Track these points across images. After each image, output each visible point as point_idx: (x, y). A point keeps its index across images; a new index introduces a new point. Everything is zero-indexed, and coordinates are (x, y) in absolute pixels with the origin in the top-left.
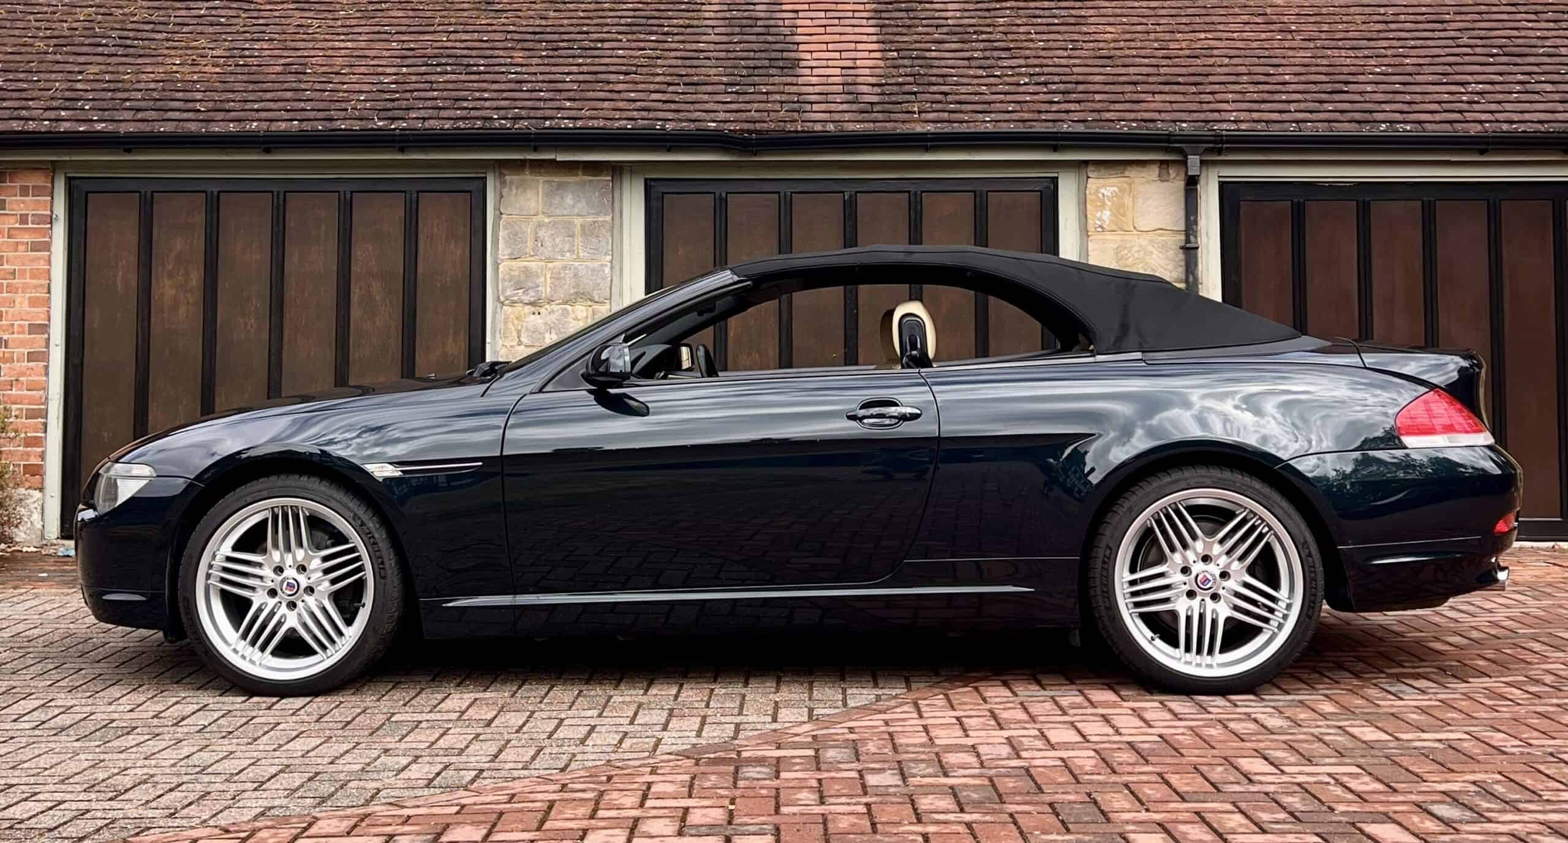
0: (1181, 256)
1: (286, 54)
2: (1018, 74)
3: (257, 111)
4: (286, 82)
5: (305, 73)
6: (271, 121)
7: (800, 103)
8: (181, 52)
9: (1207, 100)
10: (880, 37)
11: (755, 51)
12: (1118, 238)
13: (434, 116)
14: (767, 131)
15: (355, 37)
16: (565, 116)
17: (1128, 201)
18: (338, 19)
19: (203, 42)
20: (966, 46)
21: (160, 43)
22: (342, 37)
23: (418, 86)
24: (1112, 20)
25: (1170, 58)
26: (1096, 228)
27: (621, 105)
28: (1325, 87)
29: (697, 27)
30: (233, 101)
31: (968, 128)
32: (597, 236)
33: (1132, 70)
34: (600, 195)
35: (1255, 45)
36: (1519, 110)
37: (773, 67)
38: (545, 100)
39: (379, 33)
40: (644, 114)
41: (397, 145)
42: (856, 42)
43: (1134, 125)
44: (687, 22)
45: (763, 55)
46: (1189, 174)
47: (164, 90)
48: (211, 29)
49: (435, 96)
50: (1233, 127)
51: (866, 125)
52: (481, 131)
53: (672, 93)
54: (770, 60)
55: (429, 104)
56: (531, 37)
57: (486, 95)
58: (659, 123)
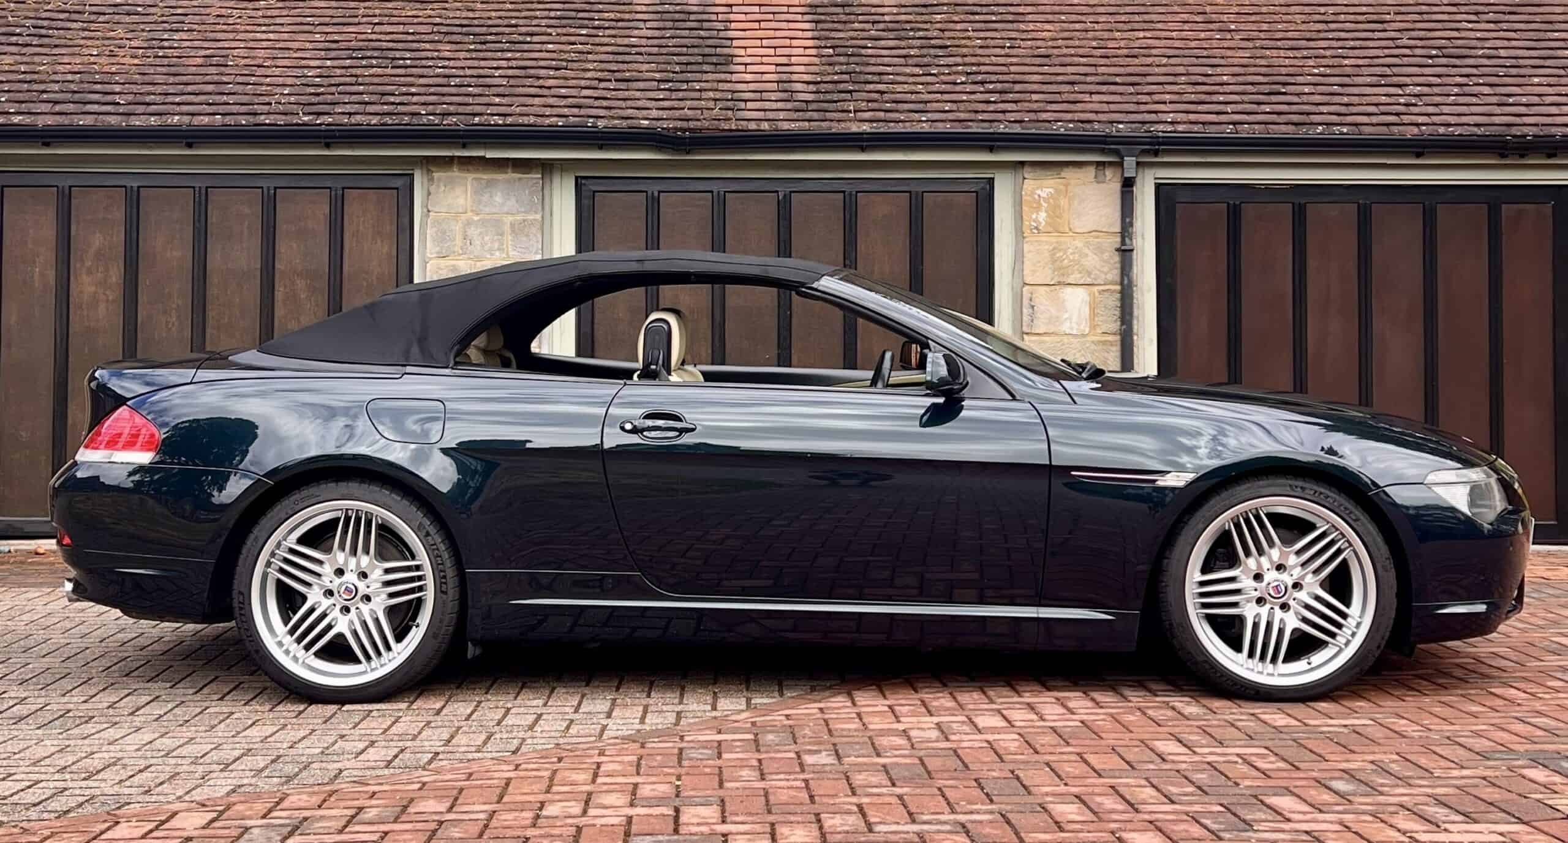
0: (1117, 258)
1: (206, 44)
2: (955, 73)
3: (179, 104)
4: (207, 75)
5: (227, 66)
6: (193, 114)
7: (734, 101)
8: (98, 42)
9: (1144, 101)
10: (816, 33)
11: (688, 47)
12: (1054, 240)
13: (360, 111)
14: (701, 130)
15: (277, 28)
16: (495, 112)
17: (1063, 202)
18: (258, 9)
19: (120, 32)
20: (903, 43)
21: (75, 32)
22: (264, 28)
23: (343, 80)
24: (1050, 17)
25: (1108, 57)
26: (1031, 230)
27: (551, 101)
28: (1262, 88)
29: (629, 20)
30: (154, 94)
31: (904, 128)
32: (527, 236)
33: (1070, 69)
34: (530, 192)
35: (1193, 44)
36: (1456, 113)
37: (707, 63)
38: (475, 95)
39: (302, 24)
40: (576, 111)
41: (323, 140)
42: (791, 38)
43: (1071, 125)
44: (619, 15)
45: (696, 50)
46: (1126, 175)
47: (82, 82)
48: (127, 19)
49: (361, 91)
50: (1170, 128)
51: (801, 123)
52: (409, 127)
53: (604, 89)
54: (704, 55)
55: (354, 98)
56: (459, 29)
57: (413, 90)
58: (591, 120)
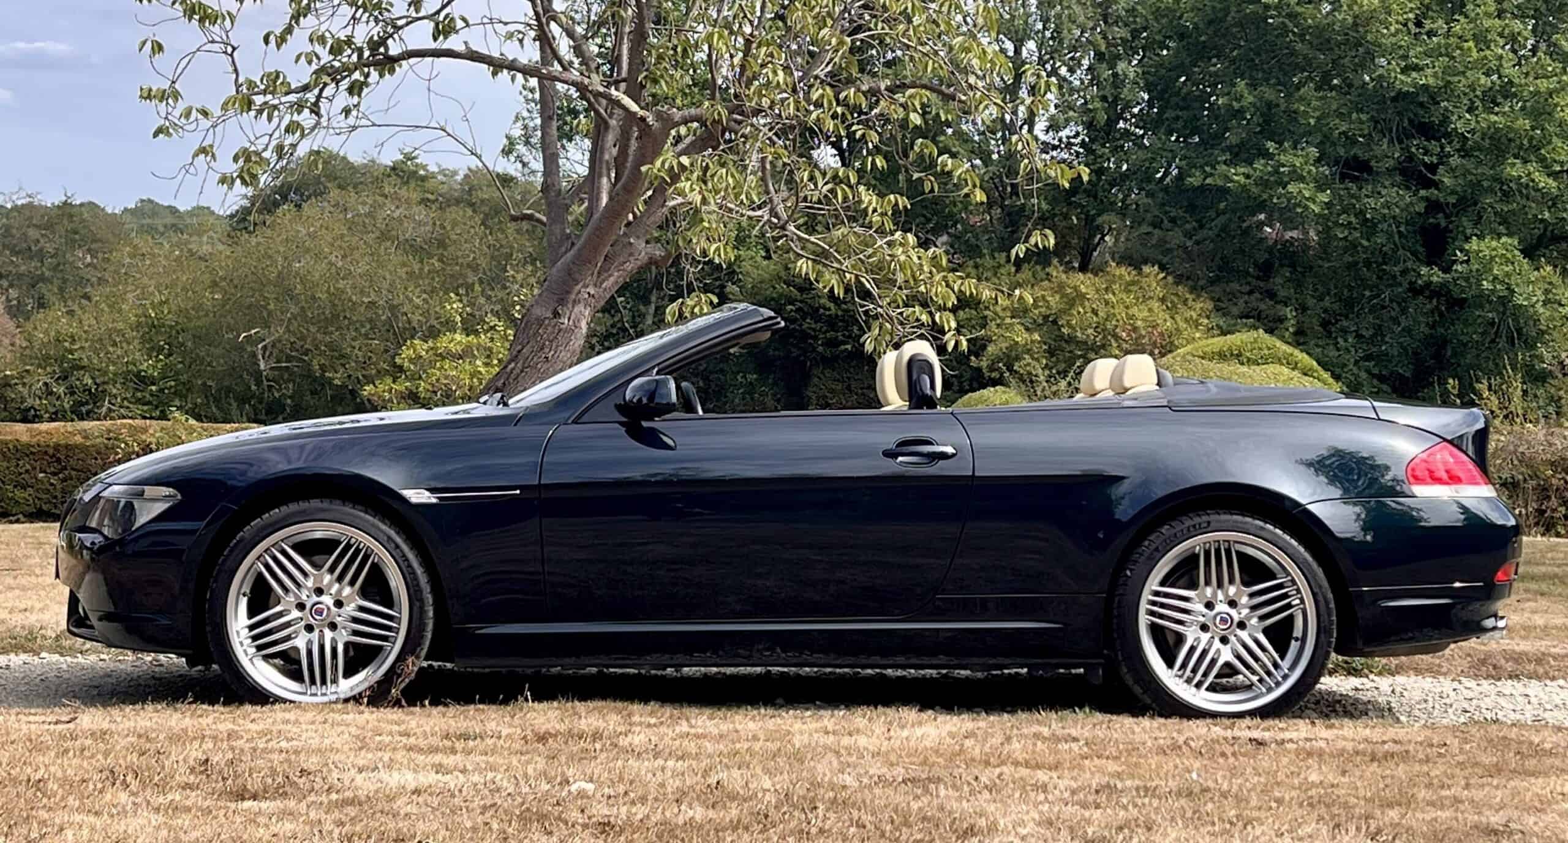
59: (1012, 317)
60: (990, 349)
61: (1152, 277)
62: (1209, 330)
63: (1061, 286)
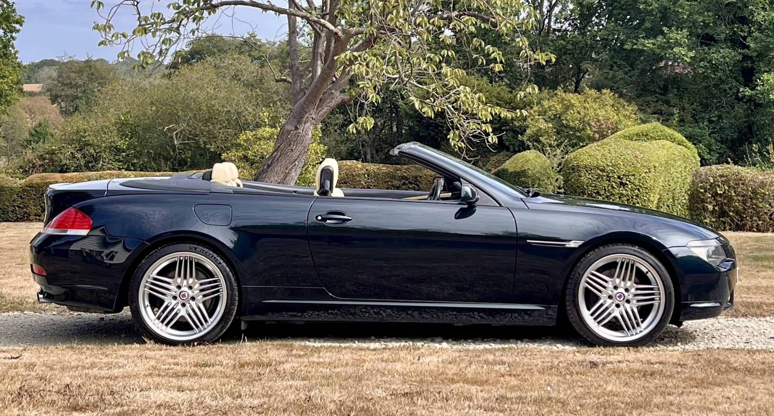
59: (539, 115)
60: (528, 131)
61: (607, 95)
62: (636, 120)
63: (563, 99)
